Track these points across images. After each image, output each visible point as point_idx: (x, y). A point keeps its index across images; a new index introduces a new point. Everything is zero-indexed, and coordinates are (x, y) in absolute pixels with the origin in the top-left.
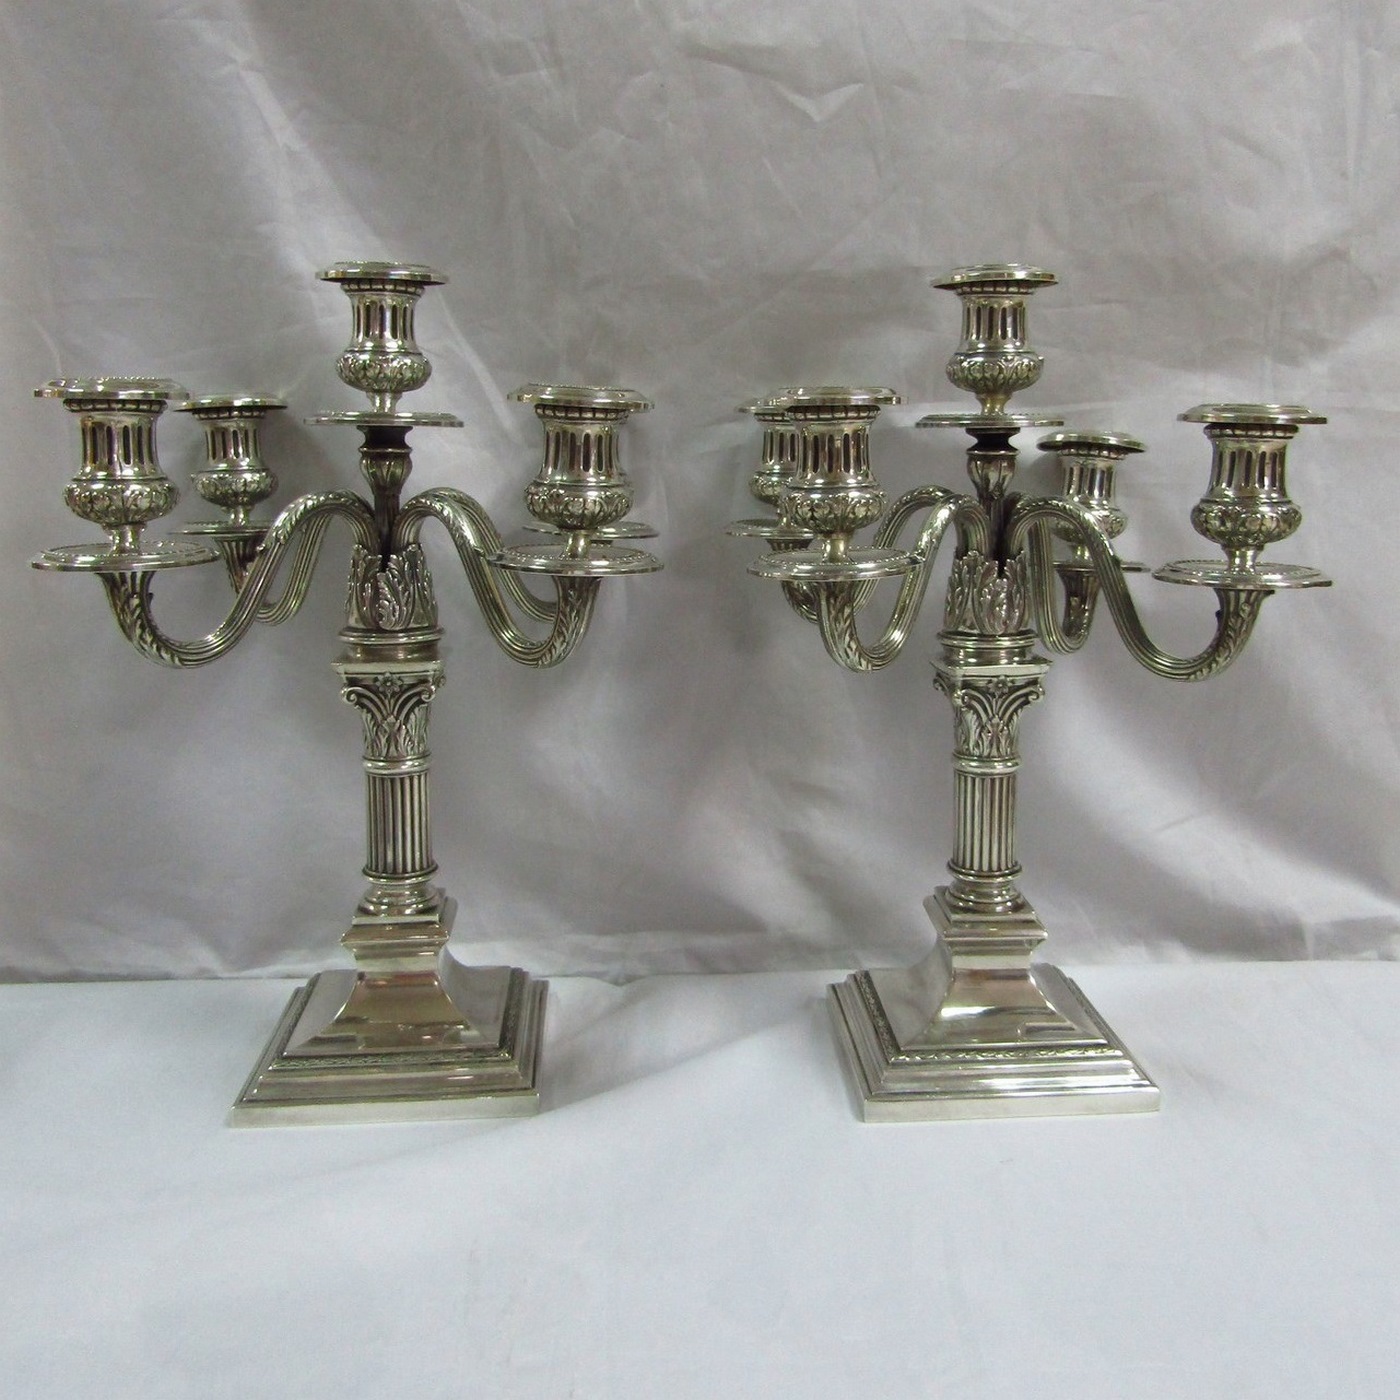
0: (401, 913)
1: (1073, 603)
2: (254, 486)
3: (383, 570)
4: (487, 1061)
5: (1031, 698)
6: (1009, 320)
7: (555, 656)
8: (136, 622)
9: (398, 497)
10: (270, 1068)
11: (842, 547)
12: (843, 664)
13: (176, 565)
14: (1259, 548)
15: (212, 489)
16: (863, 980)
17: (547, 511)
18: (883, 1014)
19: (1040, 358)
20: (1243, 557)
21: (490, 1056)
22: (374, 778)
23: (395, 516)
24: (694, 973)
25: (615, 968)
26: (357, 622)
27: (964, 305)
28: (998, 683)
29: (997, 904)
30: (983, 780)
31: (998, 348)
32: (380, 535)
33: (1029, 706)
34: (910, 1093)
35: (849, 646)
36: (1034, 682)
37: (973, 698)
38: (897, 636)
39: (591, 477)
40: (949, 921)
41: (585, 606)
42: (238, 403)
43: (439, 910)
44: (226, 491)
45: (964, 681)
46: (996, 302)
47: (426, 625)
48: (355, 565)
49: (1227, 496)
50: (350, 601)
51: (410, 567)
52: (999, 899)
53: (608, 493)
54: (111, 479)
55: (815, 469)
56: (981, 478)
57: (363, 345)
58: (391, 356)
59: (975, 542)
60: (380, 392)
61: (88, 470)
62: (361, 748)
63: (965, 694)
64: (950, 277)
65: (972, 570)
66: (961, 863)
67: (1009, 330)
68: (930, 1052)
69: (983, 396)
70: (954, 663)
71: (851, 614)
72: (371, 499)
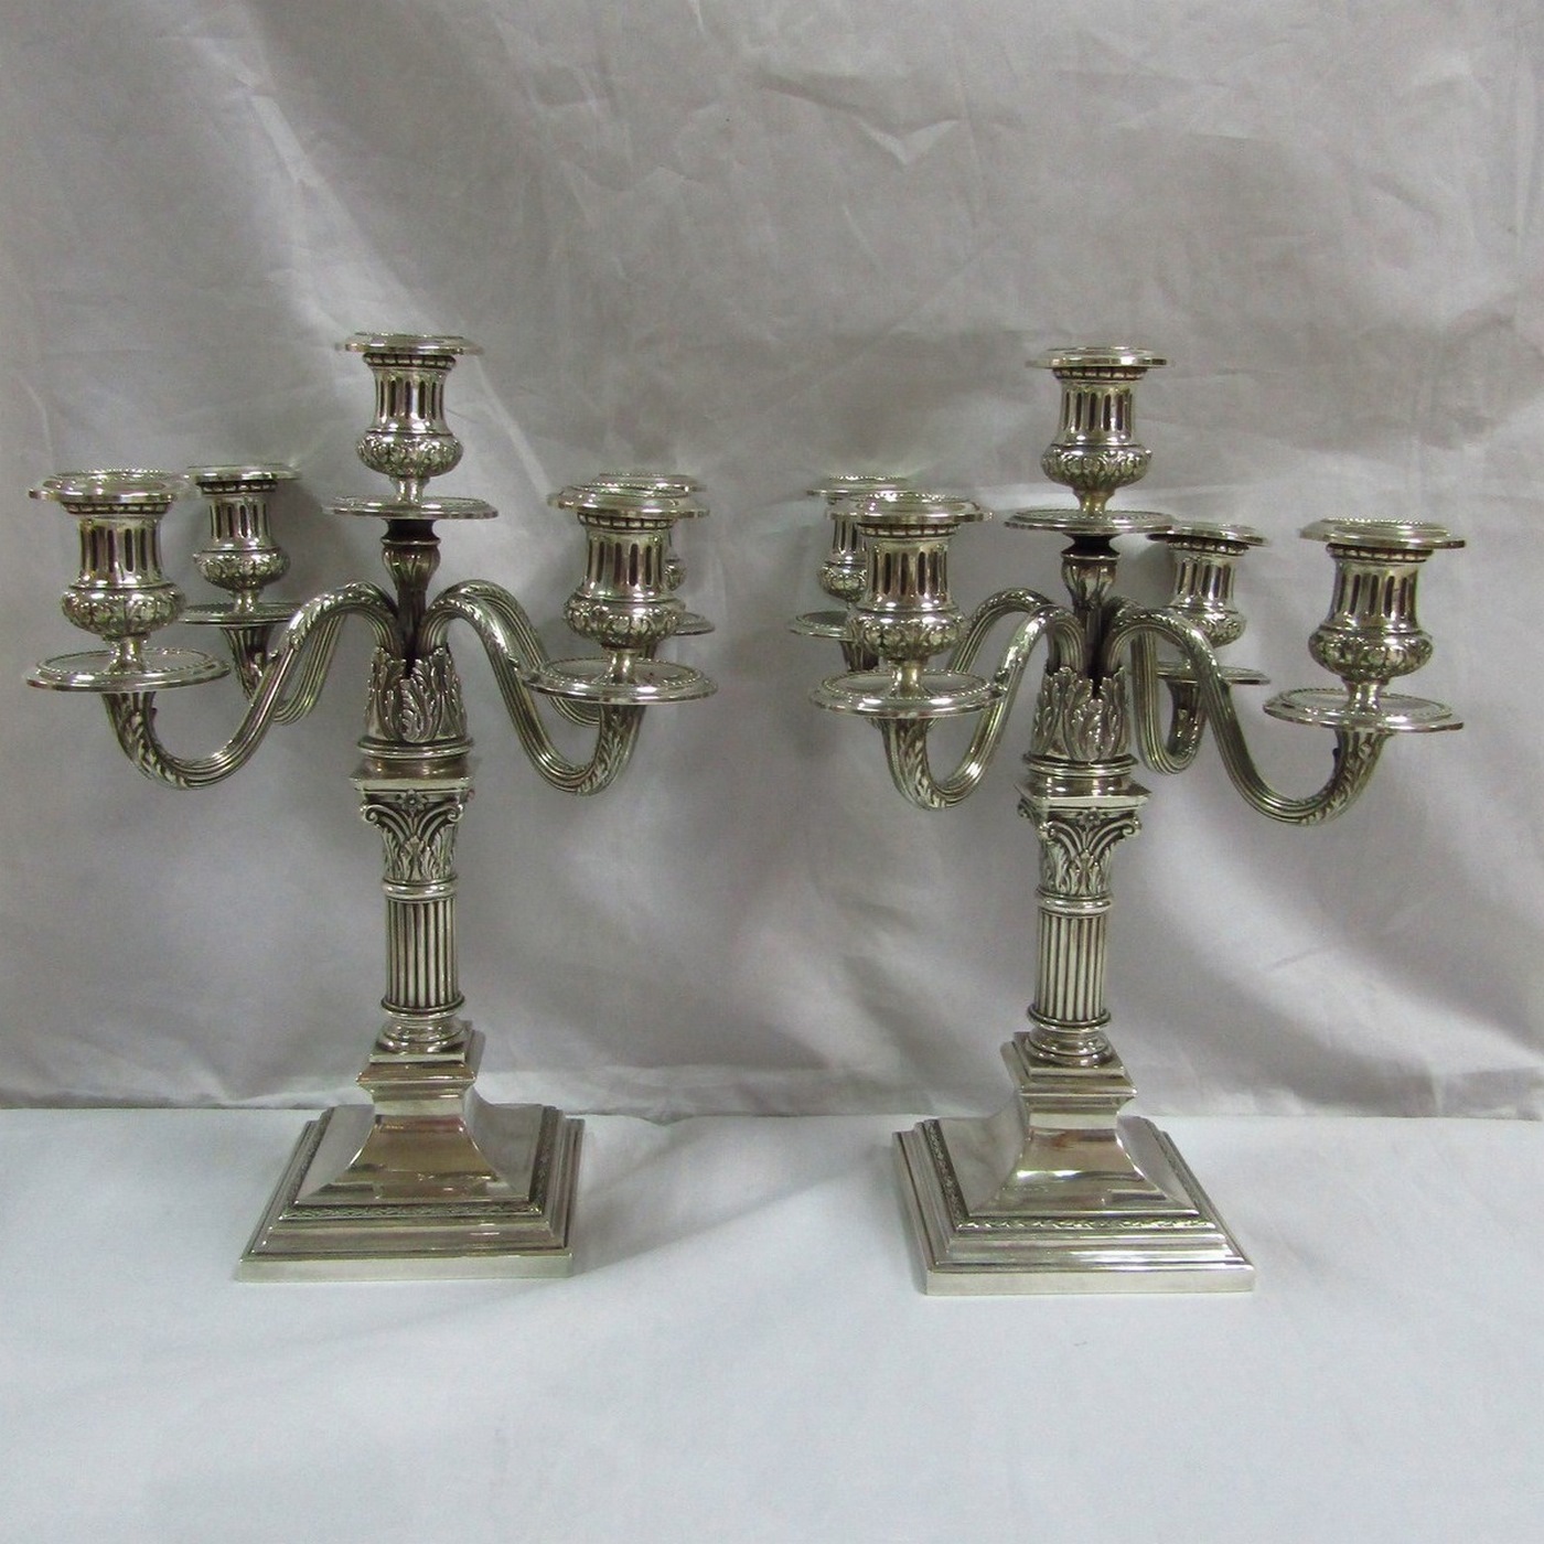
0: (423, 1051)
1: (1182, 717)
2: (264, 568)
3: (408, 677)
4: (515, 1216)
5: (1125, 832)
6: (1113, 410)
7: (595, 785)
8: (138, 741)
9: (424, 594)
10: (281, 1218)
11: (914, 676)
12: (913, 801)
13: (182, 684)
14: (1384, 682)
15: (218, 572)
16: (932, 1130)
17: (589, 629)
18: (951, 1173)
19: (1148, 452)
20: (1365, 692)
21: (519, 1211)
22: (396, 903)
23: (420, 617)
24: (744, 1114)
25: (657, 1105)
26: (378, 732)
27: (1064, 390)
28: (1088, 815)
29: (1082, 1056)
30: (1069, 921)
31: (1099, 441)
32: (404, 634)
33: (1123, 840)
34: (977, 1264)
35: (920, 784)
36: (1130, 815)
37: (1061, 830)
38: (974, 770)
39: (638, 593)
40: (1027, 1073)
41: (629, 732)
42: (246, 477)
43: (465, 1047)
44: (233, 575)
45: (1050, 812)
46: (1100, 389)
47: (454, 736)
48: (376, 669)
49: (1348, 625)
50: (370, 708)
51: (437, 673)
52: (1085, 1051)
53: (657, 611)
54: (112, 589)
55: (886, 590)
56: (1077, 584)
57: (386, 426)
58: (418, 440)
59: (1067, 657)
60: (404, 477)
61: (87, 578)
62: (380, 869)
63: (1052, 827)
64: (1048, 360)
65: (1064, 686)
66: (1042, 1011)
67: (1113, 421)
68: (1001, 1219)
69: (1082, 493)
70: (1040, 792)
71: (923, 749)
72: (394, 594)
